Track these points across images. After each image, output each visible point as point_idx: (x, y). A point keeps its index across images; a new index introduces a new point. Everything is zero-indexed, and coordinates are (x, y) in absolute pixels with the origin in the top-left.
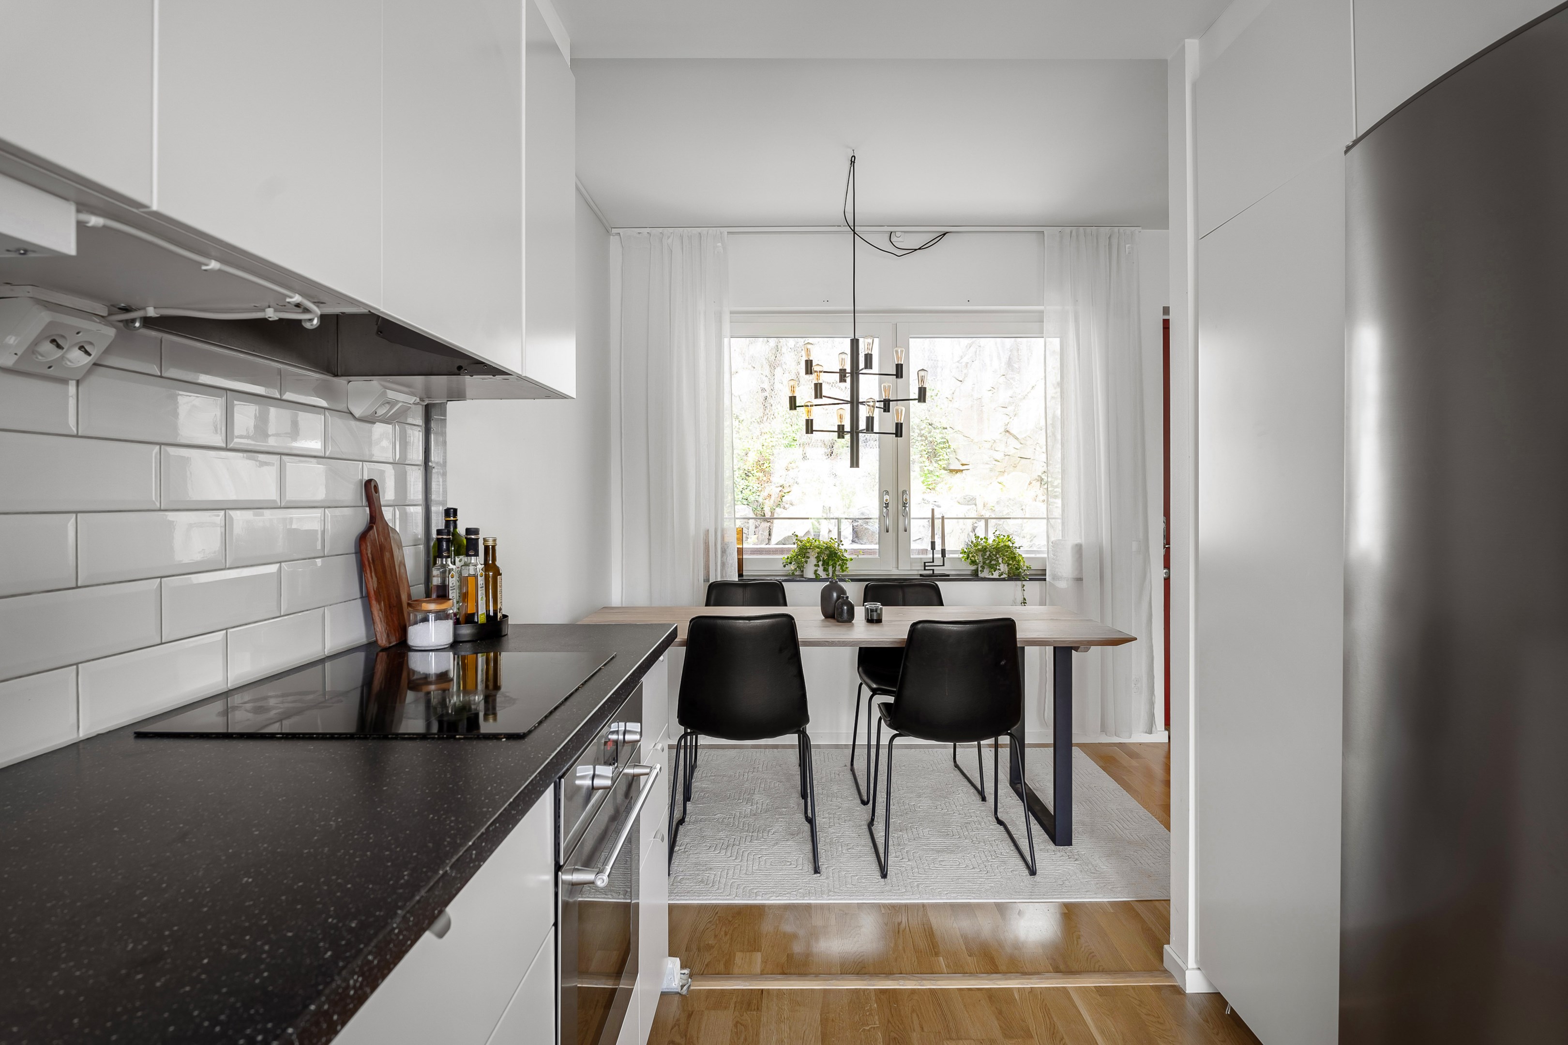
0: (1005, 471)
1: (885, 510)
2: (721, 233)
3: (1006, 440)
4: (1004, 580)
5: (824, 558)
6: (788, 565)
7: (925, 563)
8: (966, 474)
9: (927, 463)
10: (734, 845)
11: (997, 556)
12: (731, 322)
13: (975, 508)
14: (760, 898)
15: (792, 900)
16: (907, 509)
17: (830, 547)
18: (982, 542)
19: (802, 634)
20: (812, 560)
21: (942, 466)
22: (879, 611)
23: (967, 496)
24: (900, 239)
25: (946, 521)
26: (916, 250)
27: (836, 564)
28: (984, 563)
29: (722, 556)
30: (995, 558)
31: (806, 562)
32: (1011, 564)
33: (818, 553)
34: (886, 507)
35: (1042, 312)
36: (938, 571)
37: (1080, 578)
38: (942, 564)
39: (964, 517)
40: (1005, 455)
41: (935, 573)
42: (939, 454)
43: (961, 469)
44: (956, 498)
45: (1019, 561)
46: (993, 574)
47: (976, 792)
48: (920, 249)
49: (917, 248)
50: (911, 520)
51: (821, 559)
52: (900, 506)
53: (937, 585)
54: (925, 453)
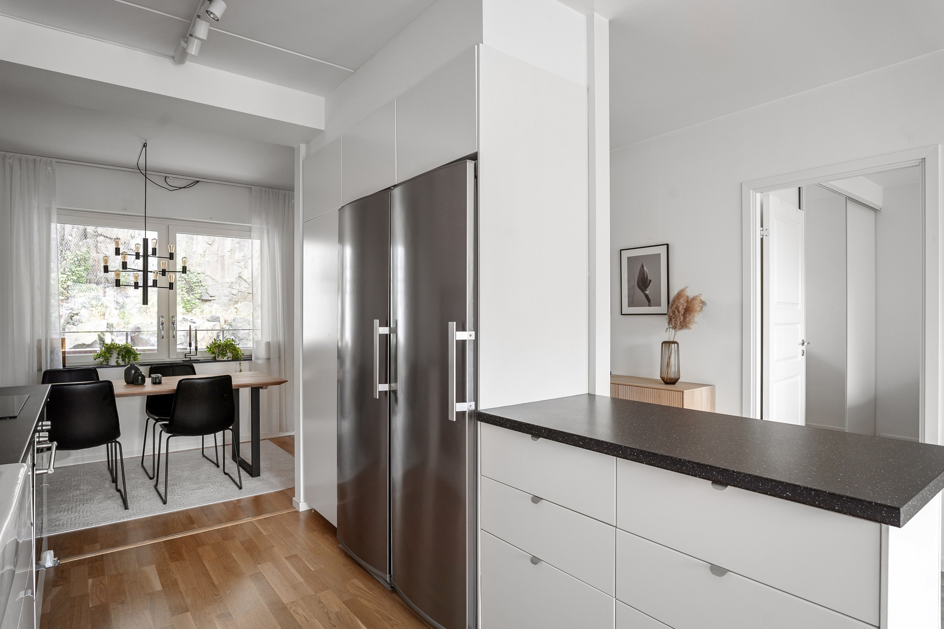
0: (238, 301)
1: (161, 326)
2: (51, 161)
3: (239, 282)
4: (230, 361)
5: (122, 354)
6: (97, 359)
7: (185, 354)
8: (213, 303)
9: (186, 295)
10: (72, 509)
11: (226, 349)
12: (57, 214)
13: (219, 324)
14: (94, 524)
15: (113, 522)
16: (175, 326)
17: (127, 347)
18: (218, 342)
19: (116, 391)
20: (115, 355)
21: (197, 297)
22: (160, 378)
23: (214, 316)
24: (171, 181)
25: (197, 331)
26: (181, 188)
27: (130, 357)
28: (219, 353)
29: (51, 355)
30: (225, 350)
31: (111, 356)
32: (234, 353)
33: (119, 351)
34: (162, 325)
35: (251, 227)
36: (193, 358)
37: (269, 358)
38: (195, 354)
39: (211, 329)
40: (239, 292)
41: (191, 359)
42: (195, 290)
43: (210, 299)
44: (206, 317)
45: (238, 351)
46: (224, 358)
47: (214, 465)
48: (184, 188)
49: (182, 187)
50: (177, 332)
51: (121, 354)
52: (171, 324)
53: (192, 365)
54: (185, 289)
